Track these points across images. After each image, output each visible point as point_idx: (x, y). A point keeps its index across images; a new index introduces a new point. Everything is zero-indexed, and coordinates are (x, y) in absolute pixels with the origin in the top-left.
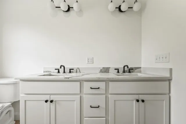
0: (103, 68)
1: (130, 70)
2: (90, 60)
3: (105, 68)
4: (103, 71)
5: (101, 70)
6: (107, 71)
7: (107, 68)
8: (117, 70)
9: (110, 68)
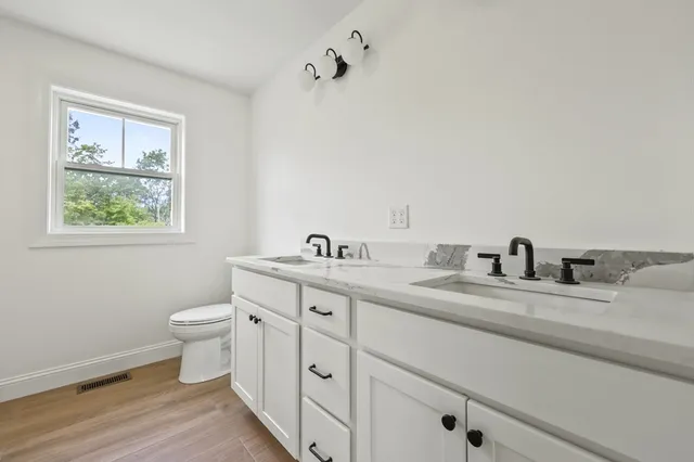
0: (440, 246)
1: (572, 266)
2: (398, 217)
3: (448, 246)
4: (438, 260)
5: (432, 256)
6: (457, 262)
7: (456, 247)
8: (492, 260)
9: (467, 248)
